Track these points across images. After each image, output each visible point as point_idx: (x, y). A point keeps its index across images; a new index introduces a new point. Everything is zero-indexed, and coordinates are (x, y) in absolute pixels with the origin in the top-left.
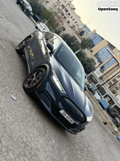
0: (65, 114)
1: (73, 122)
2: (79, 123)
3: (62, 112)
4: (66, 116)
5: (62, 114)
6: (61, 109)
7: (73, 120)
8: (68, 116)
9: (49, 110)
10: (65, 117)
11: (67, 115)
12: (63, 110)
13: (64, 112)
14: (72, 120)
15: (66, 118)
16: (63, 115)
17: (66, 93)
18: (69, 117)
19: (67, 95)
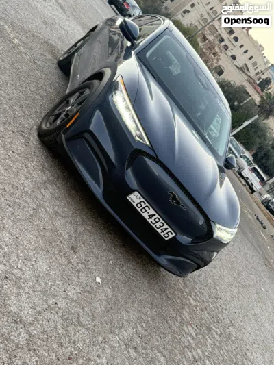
0: (144, 206)
1: (171, 236)
2: (190, 240)
3: (135, 199)
4: (148, 213)
5: (135, 205)
6: (132, 191)
7: (170, 230)
8: (154, 215)
9: (98, 190)
10: (146, 215)
11: (152, 212)
12: (136, 193)
13: (143, 199)
14: (166, 226)
15: (149, 221)
16: (139, 210)
17: (148, 143)
18: (157, 216)
19: (152, 148)
